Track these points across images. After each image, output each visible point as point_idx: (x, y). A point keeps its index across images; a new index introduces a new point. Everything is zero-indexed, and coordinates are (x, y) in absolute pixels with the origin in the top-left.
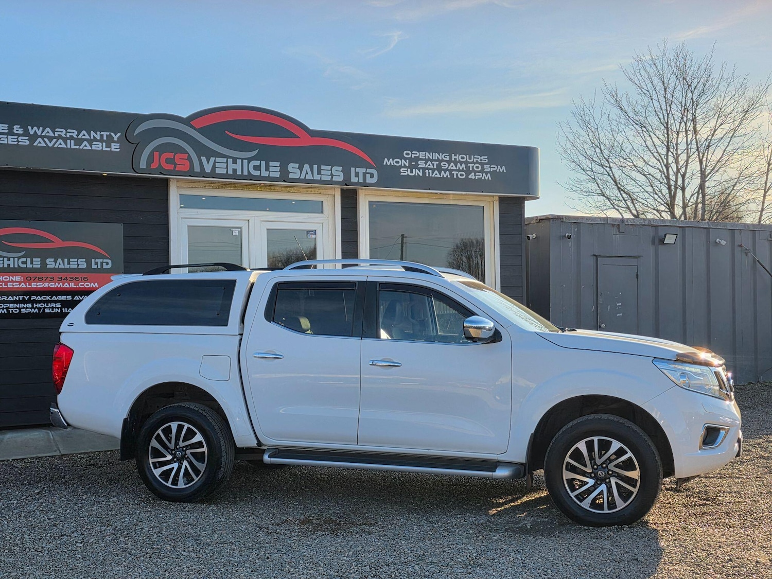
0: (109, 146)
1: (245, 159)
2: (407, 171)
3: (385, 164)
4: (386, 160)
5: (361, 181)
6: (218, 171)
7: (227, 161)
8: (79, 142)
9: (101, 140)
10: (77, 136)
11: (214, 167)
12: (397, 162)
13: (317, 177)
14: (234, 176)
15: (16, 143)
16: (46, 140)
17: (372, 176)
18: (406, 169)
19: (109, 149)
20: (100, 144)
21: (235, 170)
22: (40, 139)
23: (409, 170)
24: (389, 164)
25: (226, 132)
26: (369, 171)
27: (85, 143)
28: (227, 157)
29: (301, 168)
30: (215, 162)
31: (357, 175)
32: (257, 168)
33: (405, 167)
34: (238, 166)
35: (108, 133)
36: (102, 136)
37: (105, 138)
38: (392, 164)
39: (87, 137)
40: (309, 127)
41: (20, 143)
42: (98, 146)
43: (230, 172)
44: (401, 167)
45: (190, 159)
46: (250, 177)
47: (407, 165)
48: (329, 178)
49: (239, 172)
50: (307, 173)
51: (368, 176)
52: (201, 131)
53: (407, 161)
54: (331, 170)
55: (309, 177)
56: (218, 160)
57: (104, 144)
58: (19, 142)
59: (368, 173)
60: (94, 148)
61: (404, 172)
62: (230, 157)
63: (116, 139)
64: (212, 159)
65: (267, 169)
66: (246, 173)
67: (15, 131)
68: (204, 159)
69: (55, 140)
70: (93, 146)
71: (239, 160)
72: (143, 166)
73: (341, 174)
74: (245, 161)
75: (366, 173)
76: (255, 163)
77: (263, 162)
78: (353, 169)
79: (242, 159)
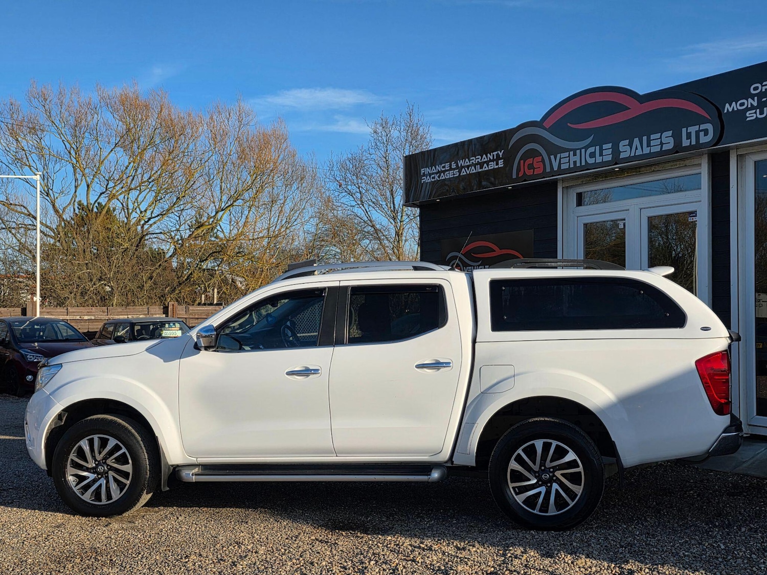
0: (497, 164)
1: (582, 148)
2: (756, 113)
3: (725, 111)
4: (727, 105)
5: (694, 143)
6: (563, 167)
7: (569, 154)
8: (481, 165)
9: (493, 161)
10: (481, 160)
11: (560, 164)
12: (742, 104)
13: (646, 150)
14: (576, 169)
15: (452, 176)
16: (466, 168)
17: (706, 132)
18: (754, 111)
19: (497, 167)
20: (492, 163)
21: (575, 162)
22: (463, 169)
23: (758, 110)
24: (730, 110)
25: (568, 124)
26: (703, 127)
27: (485, 165)
28: (568, 150)
29: (630, 145)
30: (560, 158)
31: (689, 136)
32: (592, 155)
33: (753, 107)
34: (577, 158)
35: (496, 153)
36: (493, 155)
37: (495, 158)
38: (735, 109)
39: (486, 160)
40: (638, 93)
41: (455, 176)
42: (493, 165)
43: (572, 166)
44: (747, 109)
45: (543, 161)
46: (588, 167)
47: (755, 104)
48: (658, 149)
49: (578, 165)
50: (636, 149)
51: (702, 134)
52: (551, 130)
53: (756, 98)
54: (661, 138)
56: (563, 155)
57: (495, 162)
58: (454, 174)
59: (702, 130)
60: (490, 168)
61: (751, 116)
62: (571, 150)
63: (501, 157)
64: (559, 155)
65: (601, 155)
66: (583, 164)
67: (453, 167)
68: (552, 157)
69: (470, 167)
70: (489, 166)
71: (578, 152)
72: (514, 176)
73: (671, 140)
74: (583, 151)
75: (700, 131)
76: (591, 150)
77: (598, 148)
78: (684, 130)
79: (580, 149)
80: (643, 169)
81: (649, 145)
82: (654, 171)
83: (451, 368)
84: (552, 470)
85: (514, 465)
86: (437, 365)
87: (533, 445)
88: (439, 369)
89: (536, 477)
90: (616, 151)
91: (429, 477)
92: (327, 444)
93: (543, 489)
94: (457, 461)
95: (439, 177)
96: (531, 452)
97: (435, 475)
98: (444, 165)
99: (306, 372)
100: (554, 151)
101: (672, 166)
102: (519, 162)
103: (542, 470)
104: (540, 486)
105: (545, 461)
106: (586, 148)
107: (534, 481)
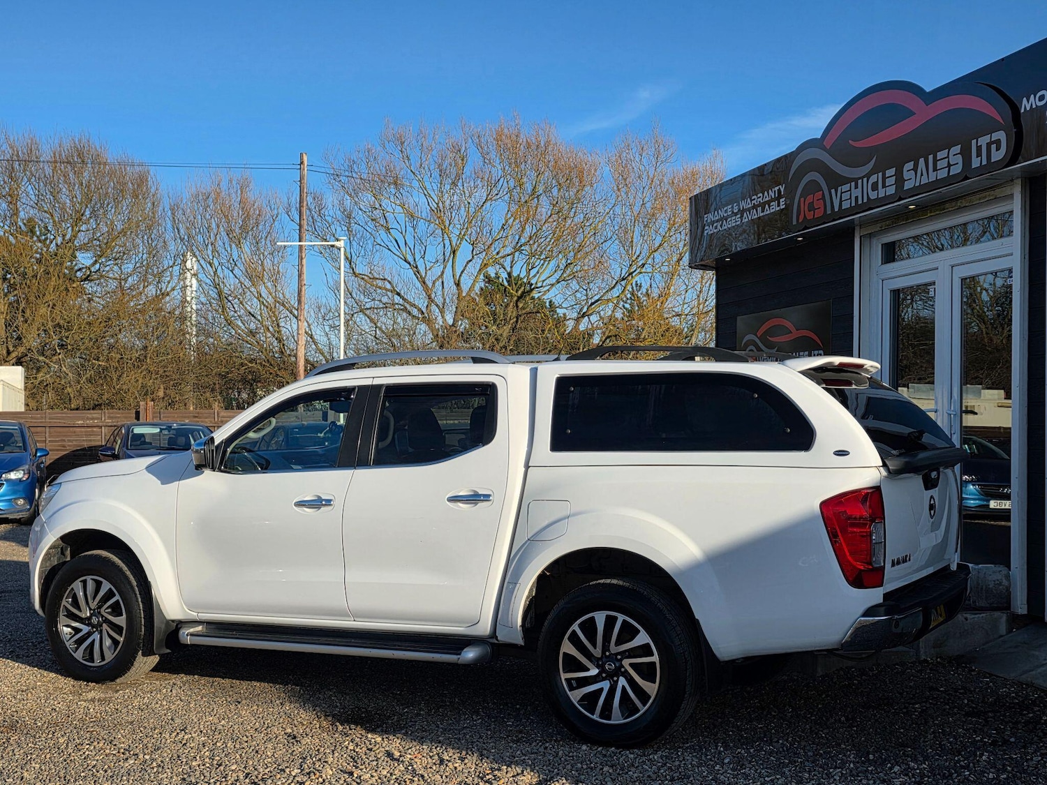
0: (779, 205)
3: (1022, 111)
4: (1025, 100)
5: (984, 162)
6: (844, 206)
7: (850, 186)
8: (763, 206)
9: (772, 200)
10: (762, 199)
11: (841, 201)
12: (1042, 98)
13: (932, 178)
14: (857, 208)
16: (748, 213)
17: (998, 144)
19: (779, 208)
21: (856, 199)
22: (745, 214)
24: (1028, 107)
25: (850, 141)
26: (995, 136)
27: (767, 206)
29: (915, 169)
30: (842, 193)
31: (979, 151)
32: (875, 187)
34: (859, 192)
35: (778, 188)
36: (775, 192)
37: (777, 195)
38: (1034, 106)
39: (767, 199)
40: (925, 89)
41: (737, 223)
42: (774, 207)
43: (853, 204)
45: (823, 198)
46: (870, 204)
48: (945, 174)
49: (860, 202)
52: (831, 152)
54: (948, 157)
55: (924, 181)
56: (844, 188)
57: (776, 202)
59: (994, 142)
60: (772, 211)
62: (852, 180)
63: (783, 193)
64: (839, 188)
65: (884, 186)
66: (865, 200)
67: (735, 211)
68: (833, 191)
69: (752, 211)
70: (771, 208)
71: (860, 181)
72: (794, 223)
73: (959, 159)
74: (865, 179)
75: (992, 143)
76: (873, 178)
77: (880, 174)
78: (974, 142)
79: (862, 178)
80: (947, 205)
81: (935, 169)
82: (960, 208)
83: (491, 502)
84: (619, 657)
85: (567, 648)
86: (475, 498)
87: (592, 620)
88: (476, 504)
89: (598, 667)
90: (900, 180)
91: (459, 656)
92: (339, 602)
93: (606, 685)
94: (502, 636)
95: (721, 226)
96: (589, 628)
97: (470, 654)
98: (725, 208)
99: (318, 503)
100: (836, 181)
101: (980, 199)
102: (799, 201)
103: (606, 657)
104: (604, 679)
105: (609, 642)
106: (868, 176)
107: (594, 672)
